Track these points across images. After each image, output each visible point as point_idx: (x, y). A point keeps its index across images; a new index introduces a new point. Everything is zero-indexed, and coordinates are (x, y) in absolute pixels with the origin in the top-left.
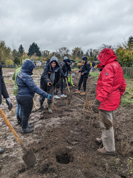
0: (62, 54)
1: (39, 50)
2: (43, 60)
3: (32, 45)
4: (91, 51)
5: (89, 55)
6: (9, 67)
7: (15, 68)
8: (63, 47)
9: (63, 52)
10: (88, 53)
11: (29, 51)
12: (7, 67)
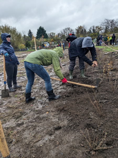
0: (67, 35)
1: (46, 33)
2: (50, 41)
3: (39, 29)
4: (94, 28)
5: (92, 32)
6: (22, 50)
7: (27, 50)
8: (67, 28)
9: (67, 33)
10: (90, 30)
11: (37, 34)
12: (20, 51)
